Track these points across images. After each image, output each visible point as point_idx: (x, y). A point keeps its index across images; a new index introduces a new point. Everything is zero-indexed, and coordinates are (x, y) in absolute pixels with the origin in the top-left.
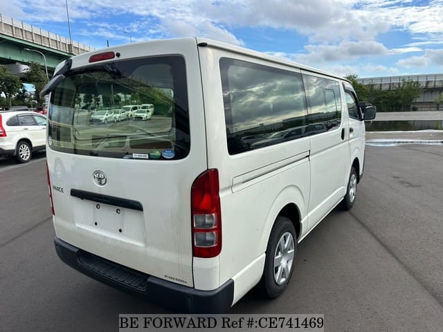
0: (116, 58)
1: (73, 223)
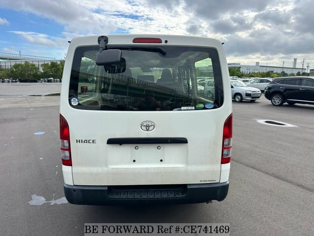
1: (106, 166)
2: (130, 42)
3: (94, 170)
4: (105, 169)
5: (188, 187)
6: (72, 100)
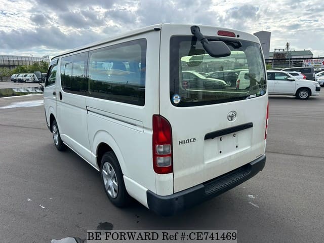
0: (236, 38)
1: (203, 162)
2: (215, 35)
3: (193, 170)
4: (202, 166)
5: (252, 164)
6: (174, 98)
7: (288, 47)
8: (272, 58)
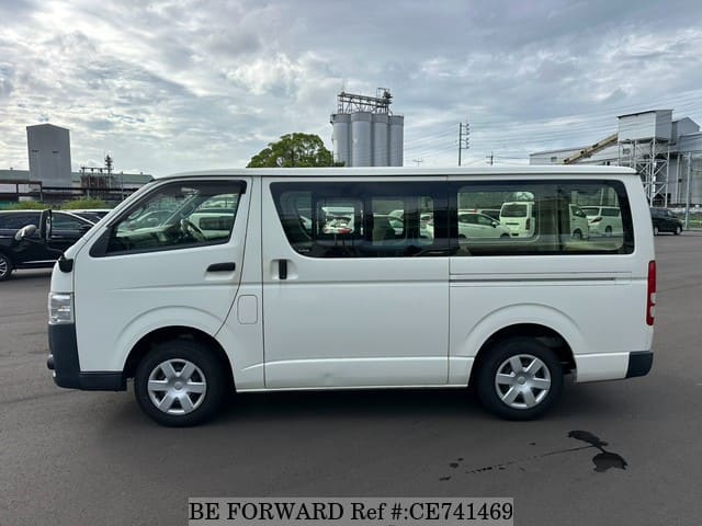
7: (109, 165)
8: (79, 186)
